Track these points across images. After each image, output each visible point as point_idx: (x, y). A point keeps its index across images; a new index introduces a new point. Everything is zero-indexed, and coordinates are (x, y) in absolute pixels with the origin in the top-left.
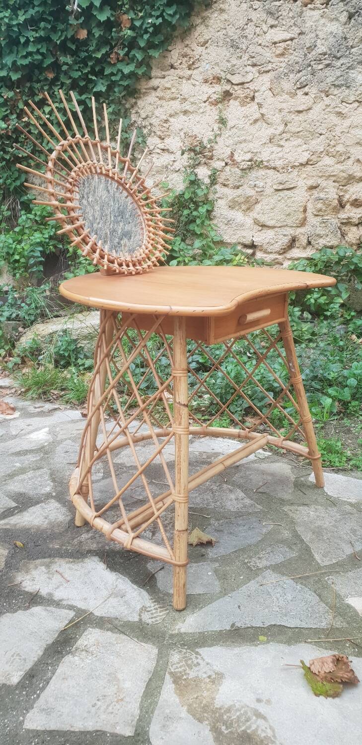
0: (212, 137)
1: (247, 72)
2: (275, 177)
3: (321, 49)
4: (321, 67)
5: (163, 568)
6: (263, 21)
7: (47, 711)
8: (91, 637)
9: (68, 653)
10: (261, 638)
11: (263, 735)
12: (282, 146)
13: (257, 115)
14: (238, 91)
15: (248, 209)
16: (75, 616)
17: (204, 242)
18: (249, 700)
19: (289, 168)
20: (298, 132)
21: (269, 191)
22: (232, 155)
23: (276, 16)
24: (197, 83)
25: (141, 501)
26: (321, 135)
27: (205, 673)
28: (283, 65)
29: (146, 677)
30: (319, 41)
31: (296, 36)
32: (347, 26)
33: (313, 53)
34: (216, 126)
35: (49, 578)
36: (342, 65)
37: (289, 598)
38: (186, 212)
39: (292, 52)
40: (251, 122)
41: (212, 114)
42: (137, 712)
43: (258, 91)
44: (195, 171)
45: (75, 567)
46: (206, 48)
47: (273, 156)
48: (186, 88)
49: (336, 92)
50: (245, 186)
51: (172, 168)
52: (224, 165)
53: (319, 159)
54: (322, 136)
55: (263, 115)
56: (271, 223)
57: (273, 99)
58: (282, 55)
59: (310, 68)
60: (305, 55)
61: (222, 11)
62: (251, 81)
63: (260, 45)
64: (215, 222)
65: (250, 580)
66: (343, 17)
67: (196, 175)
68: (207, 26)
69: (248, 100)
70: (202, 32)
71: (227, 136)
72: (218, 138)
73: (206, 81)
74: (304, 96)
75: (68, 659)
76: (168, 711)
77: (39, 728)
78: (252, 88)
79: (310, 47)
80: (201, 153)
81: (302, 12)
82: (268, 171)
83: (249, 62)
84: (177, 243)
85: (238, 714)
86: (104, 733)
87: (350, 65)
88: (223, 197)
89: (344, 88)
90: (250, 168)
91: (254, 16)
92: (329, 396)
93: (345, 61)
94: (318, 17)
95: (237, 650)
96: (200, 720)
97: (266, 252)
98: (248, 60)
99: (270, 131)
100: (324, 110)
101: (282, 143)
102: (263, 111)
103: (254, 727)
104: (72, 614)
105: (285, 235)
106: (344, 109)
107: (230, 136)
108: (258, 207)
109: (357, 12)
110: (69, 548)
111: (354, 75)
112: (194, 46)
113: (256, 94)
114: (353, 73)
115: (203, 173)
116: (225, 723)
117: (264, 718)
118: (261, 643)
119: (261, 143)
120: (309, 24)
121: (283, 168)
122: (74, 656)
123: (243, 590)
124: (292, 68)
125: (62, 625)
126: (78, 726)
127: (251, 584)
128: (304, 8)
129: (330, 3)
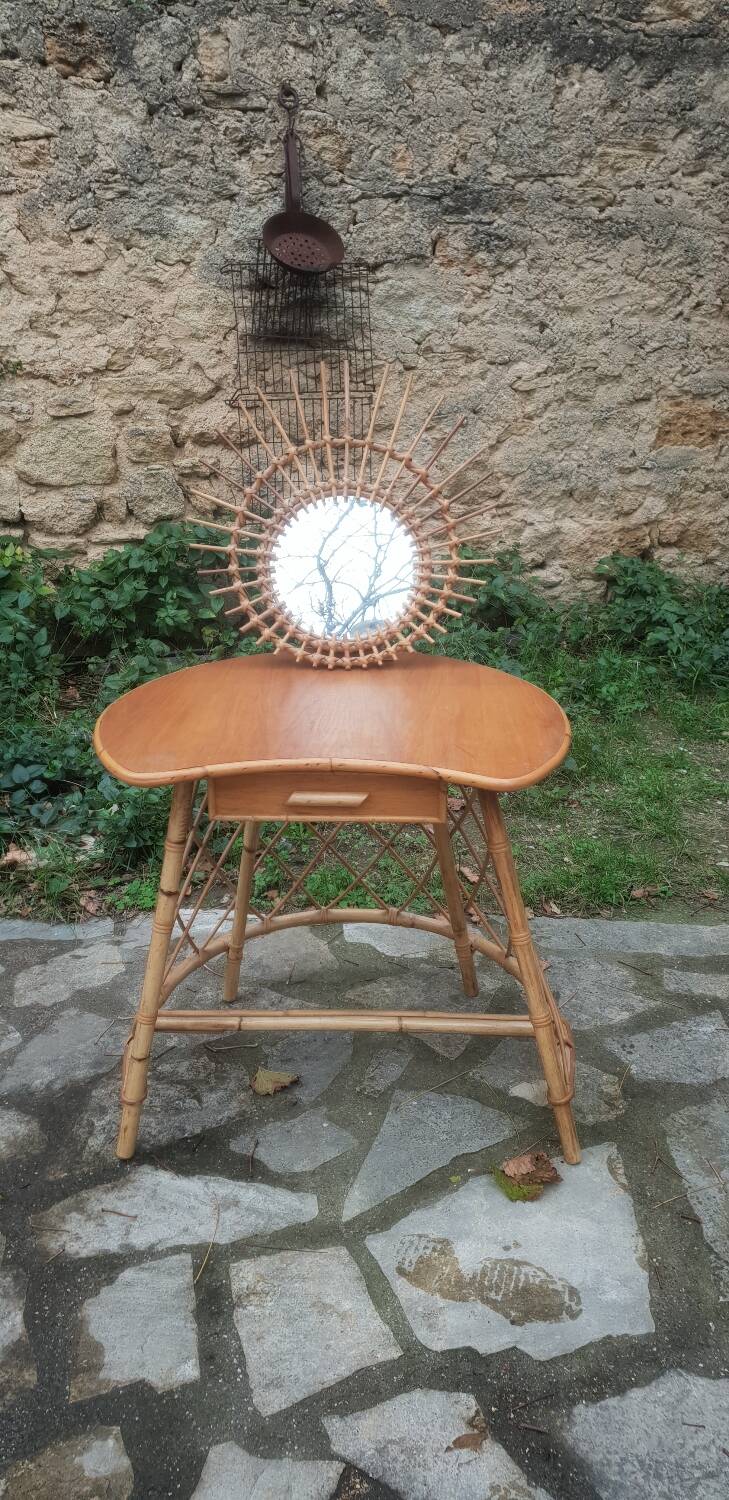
2: (49, 393)
3: (108, 163)
4: (110, 195)
5: (257, 1143)
7: (276, 1383)
8: (244, 1274)
9: (233, 1307)
10: (454, 1179)
11: (537, 1281)
12: (56, 336)
15: (4, 454)
16: (193, 1258)
18: (497, 1253)
19: (75, 377)
20: (84, 312)
21: (41, 419)
23: (11, 88)
26: (126, 317)
27: (426, 1248)
28: (39, 183)
29: (362, 1286)
30: (99, 147)
32: (147, 127)
33: (93, 167)
35: (101, 1225)
36: (148, 196)
37: (448, 1116)
39: (52, 161)
42: (386, 1329)
45: (125, 1193)
47: (41, 354)
49: (144, 243)
53: (127, 361)
54: (128, 320)
55: (9, 275)
56: (54, 479)
57: (28, 247)
58: (33, 163)
59: (90, 195)
60: (78, 169)
65: (384, 1115)
66: (139, 110)
74: (86, 246)
75: (239, 1313)
76: (420, 1309)
77: (284, 1407)
79: (86, 155)
81: (60, 88)
82: (34, 382)
85: (496, 1273)
86: (368, 1369)
87: (161, 197)
89: (157, 237)
93: (154, 189)
94: (92, 103)
95: (439, 1206)
96: (464, 1299)
97: (50, 532)
99: (30, 307)
100: (126, 273)
101: (55, 329)
102: (10, 267)
103: (522, 1278)
104: (187, 1258)
105: (84, 501)
106: (164, 274)
108: (24, 450)
109: (162, 105)
110: (86, 1169)
111: (172, 216)
114: (168, 212)
116: (490, 1289)
117: (526, 1263)
118: (458, 1187)
119: (13, 329)
120: (77, 112)
121: (63, 377)
122: (245, 1308)
123: (385, 1129)
124: (54, 192)
125: (187, 1278)
126: (330, 1378)
127: (390, 1118)
128: (63, 82)
129: (112, 81)
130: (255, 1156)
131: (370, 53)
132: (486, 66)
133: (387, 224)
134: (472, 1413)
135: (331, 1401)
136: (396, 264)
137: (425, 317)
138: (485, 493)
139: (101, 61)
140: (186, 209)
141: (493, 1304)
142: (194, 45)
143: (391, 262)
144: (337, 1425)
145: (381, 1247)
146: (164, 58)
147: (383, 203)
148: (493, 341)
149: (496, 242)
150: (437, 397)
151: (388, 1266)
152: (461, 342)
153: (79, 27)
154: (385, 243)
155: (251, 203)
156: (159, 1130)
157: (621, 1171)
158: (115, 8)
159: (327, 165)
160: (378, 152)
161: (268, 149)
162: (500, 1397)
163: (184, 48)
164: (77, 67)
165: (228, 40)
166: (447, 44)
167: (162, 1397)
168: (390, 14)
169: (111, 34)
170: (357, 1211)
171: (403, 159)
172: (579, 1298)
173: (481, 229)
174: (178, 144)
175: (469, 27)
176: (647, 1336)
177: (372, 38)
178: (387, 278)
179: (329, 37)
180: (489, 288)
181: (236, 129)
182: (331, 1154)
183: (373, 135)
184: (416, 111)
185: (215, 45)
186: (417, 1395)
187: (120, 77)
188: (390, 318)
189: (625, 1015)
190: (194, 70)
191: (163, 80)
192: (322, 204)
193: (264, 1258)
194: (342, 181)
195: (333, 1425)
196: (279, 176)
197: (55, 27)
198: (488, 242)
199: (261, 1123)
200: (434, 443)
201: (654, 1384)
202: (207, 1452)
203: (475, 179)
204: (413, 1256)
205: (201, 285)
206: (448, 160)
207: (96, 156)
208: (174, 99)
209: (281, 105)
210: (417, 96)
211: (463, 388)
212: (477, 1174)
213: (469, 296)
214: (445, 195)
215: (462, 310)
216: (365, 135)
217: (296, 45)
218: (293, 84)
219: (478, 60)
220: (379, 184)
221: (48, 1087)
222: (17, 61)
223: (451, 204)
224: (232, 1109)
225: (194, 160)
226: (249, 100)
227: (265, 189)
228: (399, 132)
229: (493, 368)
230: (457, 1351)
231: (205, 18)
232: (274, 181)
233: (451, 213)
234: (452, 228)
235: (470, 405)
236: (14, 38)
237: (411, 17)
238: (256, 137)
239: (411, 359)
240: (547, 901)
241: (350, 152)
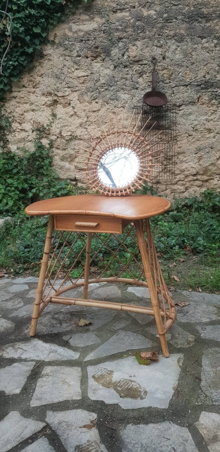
0: (49, 123)
1: (65, 91)
2: (84, 144)
3: (103, 81)
4: (103, 90)
5: (71, 338)
6: (72, 66)
7: (40, 399)
8: (47, 370)
9: (39, 377)
10: (124, 356)
11: (135, 387)
13: (72, 113)
14: (62, 100)
15: (71, 161)
16: (36, 363)
17: (49, 179)
18: (127, 377)
19: (91, 140)
20: (95, 121)
21: (82, 151)
22: (60, 133)
23: (78, 64)
24: (38, 95)
25: (49, 312)
26: (106, 123)
27: (105, 372)
28: (84, 88)
29: (80, 379)
30: (101, 77)
31: (89, 74)
32: (114, 71)
33: (99, 83)
34: (50, 118)
35: (16, 351)
36: (113, 89)
37: (132, 339)
38: (37, 163)
39: (88, 82)
40: (69, 116)
41: (48, 112)
42: (80, 391)
43: (72, 100)
44: (41, 141)
45: (27, 344)
46: (42, 77)
47: (82, 133)
48: (32, 97)
49: (112, 102)
50: (69, 149)
51: (27, 140)
52: (56, 138)
55: (75, 112)
57: (80, 105)
58: (83, 83)
59: (98, 90)
60: (95, 84)
61: (50, 60)
62: (68, 95)
63: (71, 78)
64: (54, 168)
65: (113, 336)
66: (112, 67)
67: (41, 143)
68: (42, 67)
69: (67, 105)
70: (39, 70)
71: (57, 123)
72: (52, 124)
73: (43, 94)
74: (96, 104)
75: (40, 379)
76: (93, 388)
77: (38, 405)
78: (68, 99)
79: (97, 80)
80: (43, 131)
81: (91, 64)
82: (80, 141)
83: (66, 86)
84: (34, 180)
85: (123, 382)
86: (68, 401)
87: (117, 89)
88: (57, 155)
89: (115, 100)
90: (71, 140)
91: (67, 63)
92: (128, 252)
93: (115, 88)
94: (99, 66)
95: (116, 362)
96: (109, 388)
97: (83, 183)
98: (65, 85)
99: (80, 121)
100: (106, 111)
101: (86, 127)
102: (75, 110)
103: (131, 385)
104: (34, 363)
106: (116, 110)
107: (58, 123)
108: (77, 160)
109: (118, 65)
110: (20, 337)
112: (36, 76)
113: (71, 102)
114: (119, 94)
115: (45, 142)
116: (119, 386)
117: (135, 382)
118: (125, 358)
119: (75, 127)
120: (95, 69)
121: (88, 140)
122: (42, 378)
123: (111, 340)
124: (88, 90)
125: (31, 368)
126: (56, 401)
127: (115, 337)
128: (92, 62)
129: (105, 60)
130: (69, 341)
131: (179, 46)
132: (215, 47)
133: (184, 94)
134: (94, 419)
135: (53, 407)
136: (186, 105)
137: (195, 120)
138: (215, 173)
139: (102, 55)
140: (124, 92)
141: (118, 391)
142: (128, 49)
143: (184, 104)
144: (51, 414)
145: (91, 370)
146: (119, 53)
147: (182, 88)
148: (217, 127)
149: (218, 97)
150: (198, 144)
151: (90, 375)
152: (207, 127)
153: (97, 48)
154: (183, 99)
155: (142, 90)
156: (44, 330)
157: (182, 362)
158: (106, 42)
159: (165, 78)
160: (181, 73)
161: (148, 75)
162: (106, 417)
163: (125, 50)
164: (96, 58)
165: (137, 47)
166: (203, 42)
167: (6, 396)
168: (185, 35)
169: (105, 48)
170: (89, 359)
171: (189, 75)
172: (147, 394)
173: (213, 93)
174: (122, 75)
175: (210, 36)
176: (164, 409)
177: (179, 42)
178: (183, 109)
179: (167, 43)
180: (216, 111)
181: (139, 70)
182: (91, 343)
183: (179, 69)
184: (193, 61)
185: (134, 48)
186: (79, 411)
187: (107, 59)
188: (184, 121)
189: (208, 320)
190: (127, 55)
191: (119, 59)
192: (163, 89)
193: (56, 367)
194: (170, 82)
195: (49, 413)
196: (151, 82)
197: (91, 48)
198: (216, 97)
199: (75, 333)
200: (198, 157)
201: (159, 424)
202: (10, 412)
203: (212, 79)
204: (100, 374)
205: (127, 113)
206: (203, 74)
207: (99, 80)
208: (122, 63)
209: (152, 63)
210: (193, 57)
211: (208, 141)
212: (133, 355)
213: (210, 114)
214: (202, 84)
215: (208, 118)
216: (177, 69)
217: (157, 46)
218: (156, 57)
219: (213, 45)
220: (181, 82)
221: (23, 316)
222: (80, 58)
223: (204, 86)
224: (69, 329)
225: (126, 79)
226: (143, 62)
227: (146, 86)
228: (187, 67)
229: (218, 135)
230: (98, 401)
231: (131, 42)
232: (149, 83)
233: (204, 89)
234: (204, 94)
235: (210, 146)
236: (80, 52)
237: (192, 35)
238: (144, 72)
239: (191, 133)
240: (198, 287)
241: (172, 74)
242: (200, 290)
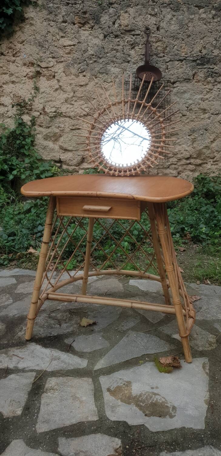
0: (30, 98)
1: (49, 61)
2: (70, 122)
3: (91, 52)
4: (91, 62)
5: (74, 341)
6: (57, 33)
7: (47, 422)
8: (52, 382)
9: (43, 392)
10: (140, 362)
11: (161, 401)
12: (73, 105)
13: (57, 86)
14: (45, 72)
15: (56, 140)
16: (37, 374)
17: (32, 160)
18: (147, 389)
19: (78, 117)
20: (82, 97)
21: (67, 130)
22: (44, 108)
23: (64, 31)
24: (19, 65)
25: (43, 310)
26: (94, 99)
27: (121, 383)
28: (70, 59)
29: (92, 393)
30: (89, 48)
31: (76, 44)
32: (103, 41)
33: (87, 54)
34: (33, 92)
35: (10, 359)
36: (103, 62)
37: (146, 341)
38: (18, 142)
39: (75, 52)
40: (54, 90)
41: (30, 84)
42: (96, 409)
43: (57, 72)
44: (22, 117)
45: (23, 350)
47: (68, 110)
48: (12, 67)
49: (101, 76)
50: (53, 127)
51: (6, 115)
52: (39, 114)
53: (94, 113)
54: (95, 100)
55: (60, 86)
56: (70, 148)
57: (66, 78)
58: (69, 53)
59: (85, 62)
60: (82, 55)
61: (32, 24)
62: (52, 66)
63: (56, 46)
64: (36, 147)
65: (123, 337)
66: (101, 36)
67: (22, 120)
68: (23, 32)
69: (51, 77)
70: (19, 36)
71: (40, 97)
72: (35, 99)
73: (25, 65)
74: (83, 77)
75: (44, 395)
76: (111, 404)
77: (46, 430)
78: (53, 71)
79: (85, 50)
80: (24, 107)
81: (78, 31)
82: (66, 118)
83: (50, 56)
84: (14, 161)
85: (145, 396)
86: (83, 423)
87: (107, 62)
88: (40, 133)
89: (105, 74)
90: (55, 117)
91: (51, 30)
93: (104, 60)
94: (88, 35)
95: (132, 370)
96: (129, 403)
97: (68, 165)
98: (50, 54)
99: (66, 96)
100: (95, 86)
101: (73, 103)
102: (61, 84)
103: (155, 399)
104: (34, 374)
105: (79, 155)
107: (41, 97)
108: (62, 139)
109: (108, 35)
110: (14, 341)
111: (110, 68)
112: (16, 43)
113: (56, 74)
115: (26, 118)
116: (141, 402)
117: (158, 395)
118: (141, 364)
119: (60, 102)
120: (83, 38)
121: (74, 117)
122: (47, 393)
123: (121, 342)
124: (75, 61)
125: (32, 380)
126: (68, 423)
127: (125, 339)
128: (80, 29)
129: (94, 28)
130: (72, 345)
131: (175, 16)
132: (213, 18)
133: (178, 69)
134: (118, 446)
135: (65, 432)
136: (181, 82)
137: (190, 99)
138: (209, 157)
139: (91, 22)
140: (114, 66)
141: (141, 408)
142: (119, 16)
143: (179, 81)
144: (64, 441)
145: (105, 381)
146: (110, 21)
147: (177, 63)
148: (213, 107)
149: (215, 75)
150: (192, 125)
151: (104, 387)
152: (202, 107)
153: (85, 13)
154: (177, 75)
155: (134, 63)
156: (42, 332)
157: (208, 368)
158: (96, 6)
159: (159, 51)
160: (176, 47)
161: (140, 46)
162: (132, 443)
163: (116, 17)
164: (84, 24)
165: (129, 14)
166: (200, 12)
167: (5, 419)
168: (182, 3)
169: (94, 14)
170: (100, 367)
171: (184, 49)
172: (176, 411)
173: (209, 70)
174: (113, 46)
175: (208, 6)
176: (201, 430)
177: (175, 11)
178: (177, 87)
179: (161, 12)
180: (212, 89)
181: (131, 41)
182: (98, 347)
183: (174, 41)
184: (189, 33)
185: (126, 16)
186: (99, 436)
187: (96, 27)
188: (178, 99)
190: (119, 23)
191: (109, 27)
192: (157, 63)
193: (61, 378)
194: (164, 56)
195: (62, 441)
196: (143, 55)
197: (78, 13)
198: (212, 75)
199: (78, 335)
200: (191, 140)
201: (198, 449)
202: (12, 441)
203: (208, 54)
204: (115, 385)
205: (118, 89)
206: (199, 48)
207: (88, 50)
208: (112, 33)
209: (145, 33)
210: (190, 29)
211: (202, 122)
212: (150, 361)
213: (205, 92)
214: (198, 60)
215: (203, 97)
216: (172, 42)
217: (150, 14)
218: (149, 27)
219: (211, 16)
220: (176, 57)
221: (14, 316)
222: (66, 24)
223: (200, 62)
224: (70, 330)
225: (117, 51)
226: (135, 32)
227: (139, 59)
228: (183, 40)
229: (213, 116)
230: (120, 422)
231: (123, 8)
232: (142, 56)
233: (199, 65)
234: (200, 70)
235: (205, 128)
236: (66, 17)
237: (188, 4)
238: (137, 43)
239: (185, 113)
240: (206, 279)
241: (167, 47)
242: (209, 282)
